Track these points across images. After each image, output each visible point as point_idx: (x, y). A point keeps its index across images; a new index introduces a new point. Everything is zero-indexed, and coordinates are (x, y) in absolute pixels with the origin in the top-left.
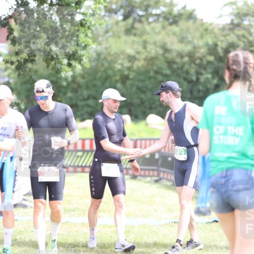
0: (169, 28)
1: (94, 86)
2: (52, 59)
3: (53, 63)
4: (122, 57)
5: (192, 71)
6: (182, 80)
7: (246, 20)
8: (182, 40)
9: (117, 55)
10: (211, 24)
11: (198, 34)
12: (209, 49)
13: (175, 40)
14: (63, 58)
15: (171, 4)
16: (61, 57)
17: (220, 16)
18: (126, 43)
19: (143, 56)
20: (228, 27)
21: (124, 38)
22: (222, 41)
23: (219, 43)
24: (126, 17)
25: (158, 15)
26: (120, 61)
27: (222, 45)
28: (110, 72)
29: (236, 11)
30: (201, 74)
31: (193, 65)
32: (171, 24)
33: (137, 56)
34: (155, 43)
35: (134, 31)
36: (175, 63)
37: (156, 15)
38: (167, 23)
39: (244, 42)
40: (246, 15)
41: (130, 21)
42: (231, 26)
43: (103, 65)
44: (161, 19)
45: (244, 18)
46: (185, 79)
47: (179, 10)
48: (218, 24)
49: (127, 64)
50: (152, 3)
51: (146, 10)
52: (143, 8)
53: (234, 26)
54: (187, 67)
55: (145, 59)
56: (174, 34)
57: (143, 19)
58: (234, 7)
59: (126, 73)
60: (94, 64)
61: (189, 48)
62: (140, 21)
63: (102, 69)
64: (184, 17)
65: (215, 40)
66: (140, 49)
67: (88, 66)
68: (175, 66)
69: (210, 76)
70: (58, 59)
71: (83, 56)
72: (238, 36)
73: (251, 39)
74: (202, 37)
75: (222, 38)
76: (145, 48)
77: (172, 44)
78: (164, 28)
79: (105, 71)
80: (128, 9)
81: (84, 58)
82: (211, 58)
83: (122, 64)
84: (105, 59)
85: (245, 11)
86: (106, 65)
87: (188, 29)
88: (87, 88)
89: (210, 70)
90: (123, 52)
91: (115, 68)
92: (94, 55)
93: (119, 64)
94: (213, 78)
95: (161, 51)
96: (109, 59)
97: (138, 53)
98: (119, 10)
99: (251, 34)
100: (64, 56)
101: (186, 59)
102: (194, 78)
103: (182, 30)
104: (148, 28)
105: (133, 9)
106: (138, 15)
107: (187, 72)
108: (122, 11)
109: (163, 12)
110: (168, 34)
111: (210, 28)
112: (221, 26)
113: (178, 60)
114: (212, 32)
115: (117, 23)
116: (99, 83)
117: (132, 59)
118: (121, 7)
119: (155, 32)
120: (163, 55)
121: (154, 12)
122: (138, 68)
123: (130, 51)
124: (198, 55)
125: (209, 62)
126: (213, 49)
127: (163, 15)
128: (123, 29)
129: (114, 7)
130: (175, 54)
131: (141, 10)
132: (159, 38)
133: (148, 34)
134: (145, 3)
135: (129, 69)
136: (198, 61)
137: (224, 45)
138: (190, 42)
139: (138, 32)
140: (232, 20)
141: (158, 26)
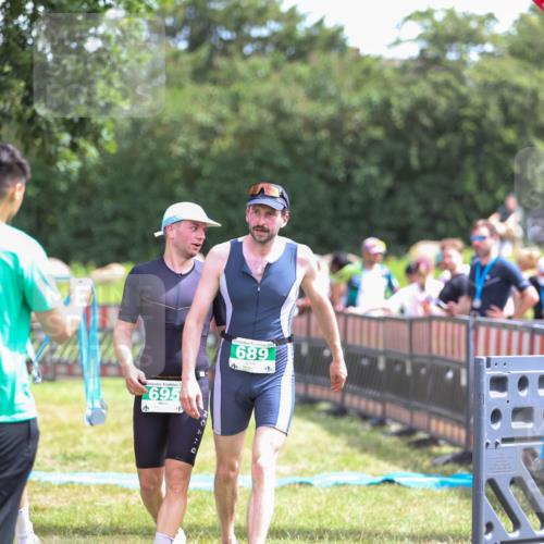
0: (288, 67)
1: (127, 191)
2: (38, 132)
3: (38, 142)
4: (186, 129)
5: (337, 160)
6: (314, 180)
7: (451, 51)
8: (315, 93)
9: (176, 126)
10: (378, 59)
11: (349, 81)
12: (372, 113)
13: (300, 92)
14: (60, 132)
15: (292, 17)
16: (55, 130)
17: (398, 42)
18: (195, 99)
19: (231, 128)
20: (412, 65)
21: (190, 88)
22: (400, 97)
23: (395, 101)
24: (194, 45)
25: (263, 40)
26: (182, 139)
27: (400, 105)
28: (161, 162)
29: (431, 31)
30: (356, 166)
31: (338, 148)
32: (291, 59)
33: (220, 128)
34: (257, 100)
35: (212, 74)
36: (299, 142)
37: (259, 39)
38: (282, 57)
39: (448, 98)
40: (452, 39)
41: (203, 52)
42: (419, 64)
43: (145, 147)
44: (270, 49)
45: (447, 46)
46: (322, 177)
47: (307, 29)
48: (392, 60)
49: (197, 145)
50: (250, 14)
51: (238, 28)
52: (232, 25)
53: (426, 63)
54: (325, 151)
55: (237, 135)
56: (299, 80)
57: (232, 48)
58: (427, 22)
59: (196, 163)
60: (126, 145)
61: (329, 110)
62: (225, 53)
63: (144, 155)
64: (320, 43)
65: (385, 93)
66: (226, 111)
67: (112, 148)
68: (300, 150)
69: (373, 171)
70: (50, 133)
71: (102, 127)
72: (436, 87)
73: (463, 90)
74: (358, 86)
75: (401, 90)
76: (235, 109)
77: (294, 101)
78: (276, 67)
79: (151, 159)
80: (199, 27)
81: (104, 133)
82: (378, 133)
83: (187, 146)
84: (150, 133)
85: (450, 31)
86: (152, 145)
87: (328, 69)
88: (112, 195)
89: (374, 158)
90: (188, 119)
91: (170, 153)
92: (127, 125)
93: (180, 145)
94: (382, 174)
95: (269, 117)
96: (159, 132)
97: (221, 120)
98: (180, 29)
99: (462, 80)
100: (62, 127)
101: (324, 134)
102: (341, 175)
103: (314, 71)
104: (242, 67)
105: (209, 27)
106: (221, 39)
107: (327, 163)
108: (186, 32)
109: (274, 34)
110: (284, 81)
111: (376, 67)
112: (397, 64)
113: (307, 136)
114: (379, 76)
115: (176, 56)
116: (136, 186)
117: (207, 133)
118: (185, 22)
119: (256, 75)
120: (275, 125)
121: (256, 32)
122: (222, 153)
123: (203, 117)
124: (349, 126)
125: (373, 142)
126: (381, 114)
127: (274, 39)
128: (188, 69)
129: (169, 21)
130: (299, 123)
131: (227, 29)
132: (265, 89)
133: (243, 79)
134: (236, 14)
135: (202, 155)
136: (349, 140)
137: (406, 104)
138: (331, 98)
139: (221, 76)
140: (422, 51)
141: (263, 64)
